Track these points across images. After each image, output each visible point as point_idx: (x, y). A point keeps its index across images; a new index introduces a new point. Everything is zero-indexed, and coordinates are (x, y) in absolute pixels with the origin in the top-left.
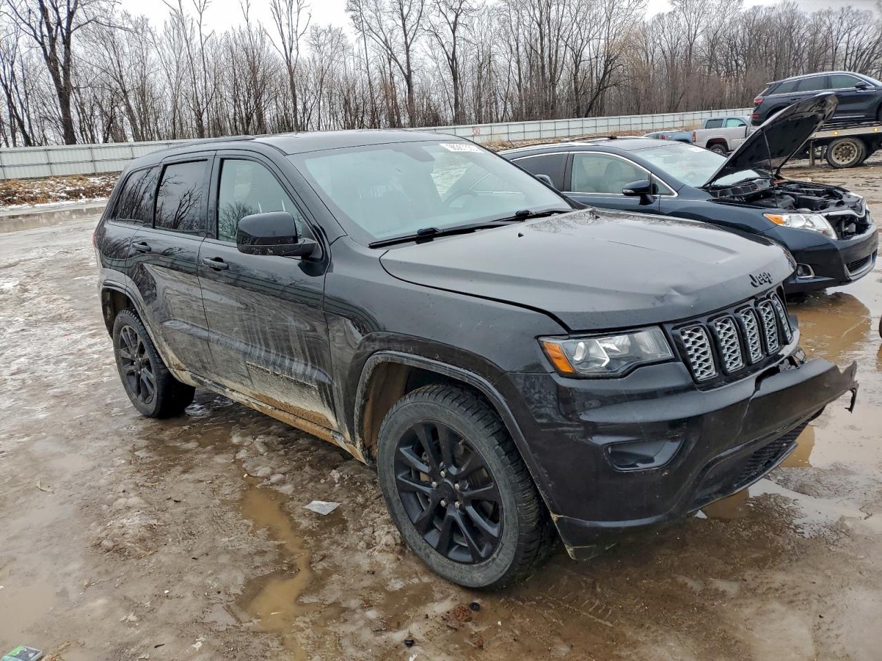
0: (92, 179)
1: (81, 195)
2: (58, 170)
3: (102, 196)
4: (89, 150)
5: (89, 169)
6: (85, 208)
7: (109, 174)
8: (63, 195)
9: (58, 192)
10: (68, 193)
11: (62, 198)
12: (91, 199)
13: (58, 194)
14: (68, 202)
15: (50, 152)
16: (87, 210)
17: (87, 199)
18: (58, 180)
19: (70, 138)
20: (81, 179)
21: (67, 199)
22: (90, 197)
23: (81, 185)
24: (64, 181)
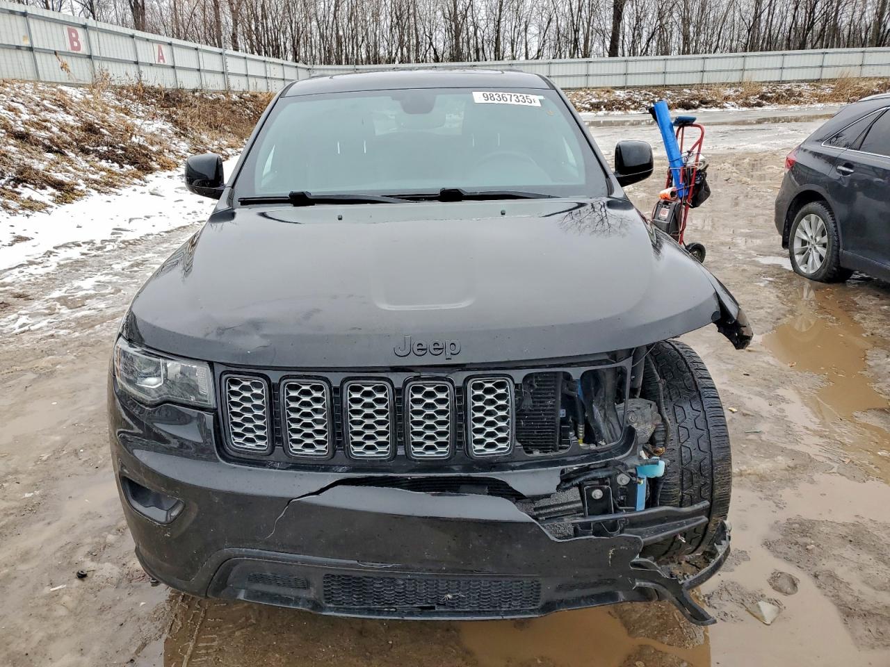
0: (618, 92)
1: (602, 107)
2: (593, 82)
3: (620, 109)
4: (625, 63)
5: (619, 82)
6: (602, 120)
7: (634, 87)
8: (588, 106)
9: (583, 103)
10: (592, 105)
11: (586, 109)
12: (610, 111)
13: (583, 105)
14: (590, 113)
15: (591, 64)
16: (604, 122)
17: (606, 112)
18: (589, 92)
19: (613, 52)
20: (608, 91)
21: (590, 110)
22: (609, 110)
23: (605, 98)
24: (594, 92)
